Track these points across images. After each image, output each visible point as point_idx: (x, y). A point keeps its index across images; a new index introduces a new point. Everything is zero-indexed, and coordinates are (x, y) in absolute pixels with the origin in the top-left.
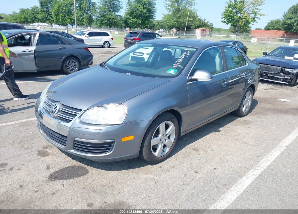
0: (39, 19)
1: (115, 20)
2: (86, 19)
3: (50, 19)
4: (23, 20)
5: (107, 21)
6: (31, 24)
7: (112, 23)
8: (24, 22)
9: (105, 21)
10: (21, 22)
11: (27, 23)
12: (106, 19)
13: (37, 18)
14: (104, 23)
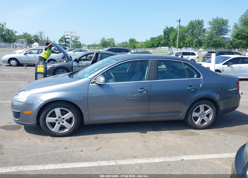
0: (162, 44)
1: (221, 42)
2: (196, 42)
3: (169, 44)
4: (151, 45)
5: (213, 43)
6: (157, 48)
7: (218, 45)
8: (151, 47)
9: (211, 44)
10: (150, 47)
11: (154, 48)
12: (213, 42)
13: (160, 44)
14: (210, 45)
